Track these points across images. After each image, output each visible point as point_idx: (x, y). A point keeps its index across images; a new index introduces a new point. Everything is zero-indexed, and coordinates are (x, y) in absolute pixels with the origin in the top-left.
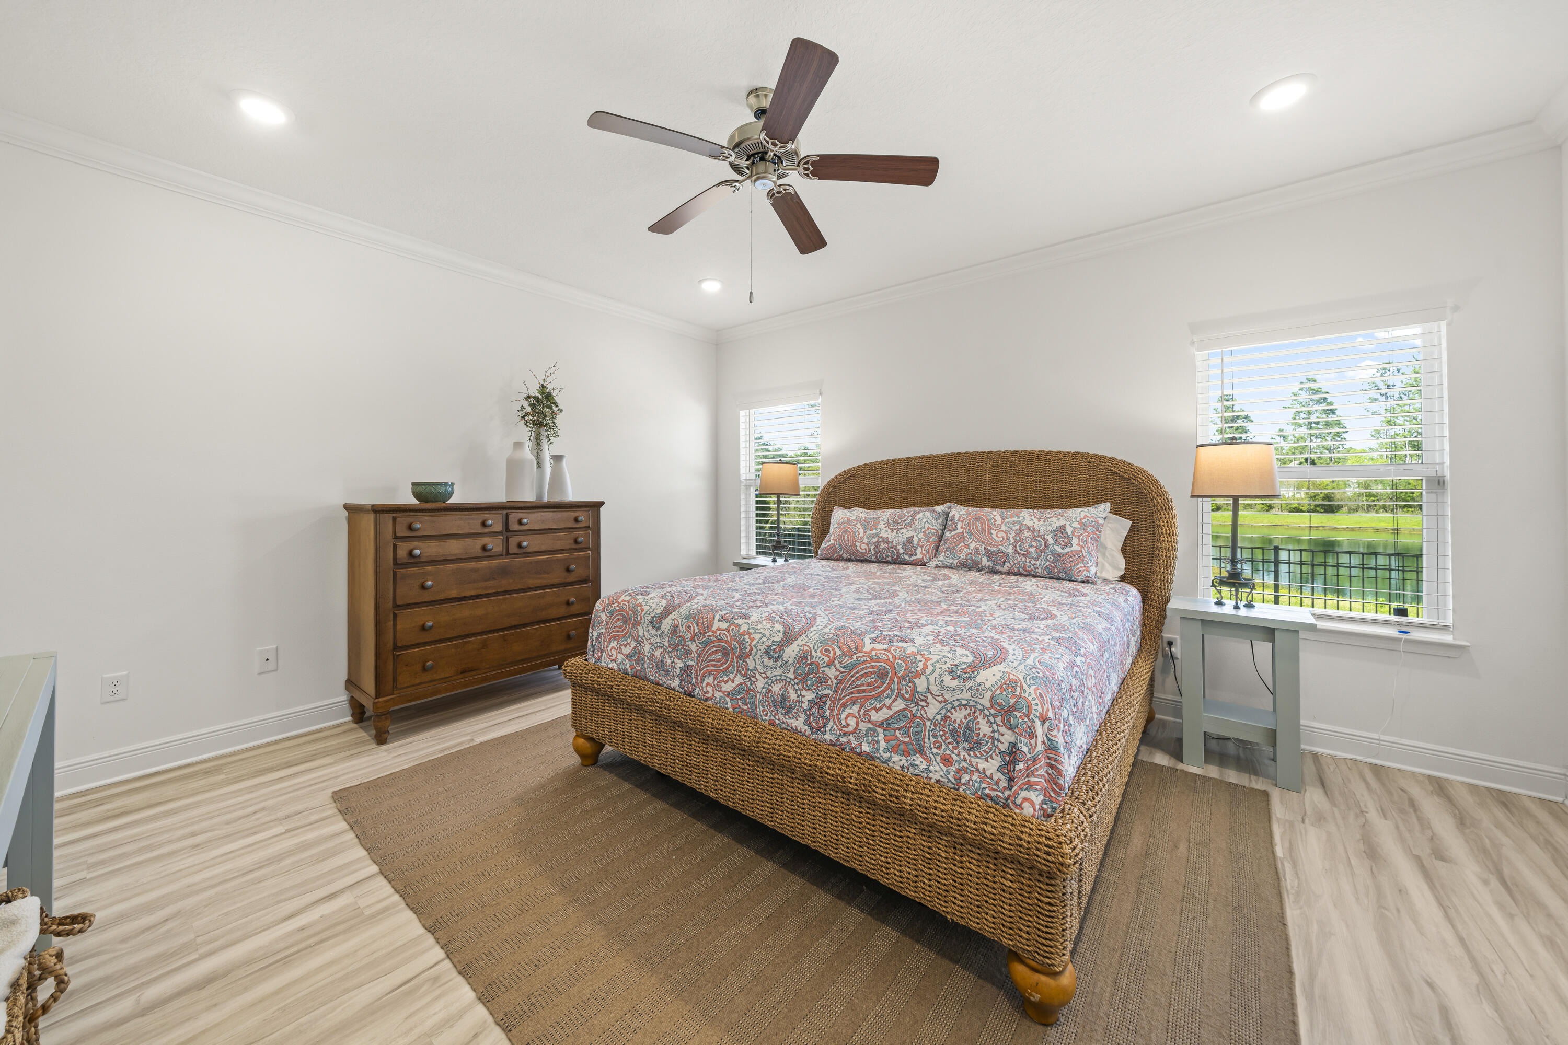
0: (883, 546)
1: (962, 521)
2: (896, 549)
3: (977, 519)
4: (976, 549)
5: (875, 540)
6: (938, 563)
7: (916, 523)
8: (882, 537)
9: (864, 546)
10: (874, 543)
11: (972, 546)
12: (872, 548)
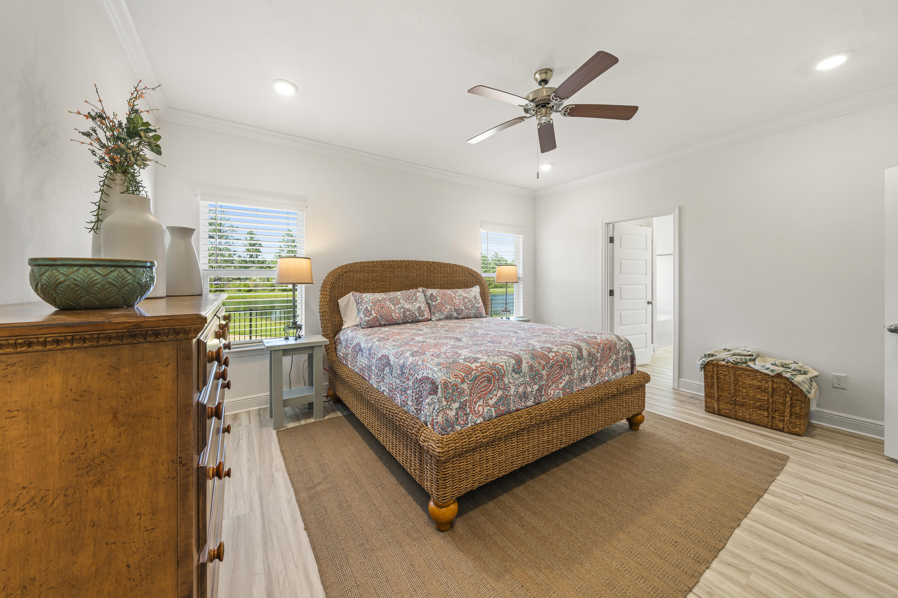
0: (408, 313)
1: (439, 296)
2: (415, 314)
3: (444, 295)
4: (451, 309)
5: (403, 310)
6: (437, 318)
7: (419, 298)
8: (405, 308)
9: (397, 315)
10: (403, 312)
11: (448, 307)
12: (401, 315)
